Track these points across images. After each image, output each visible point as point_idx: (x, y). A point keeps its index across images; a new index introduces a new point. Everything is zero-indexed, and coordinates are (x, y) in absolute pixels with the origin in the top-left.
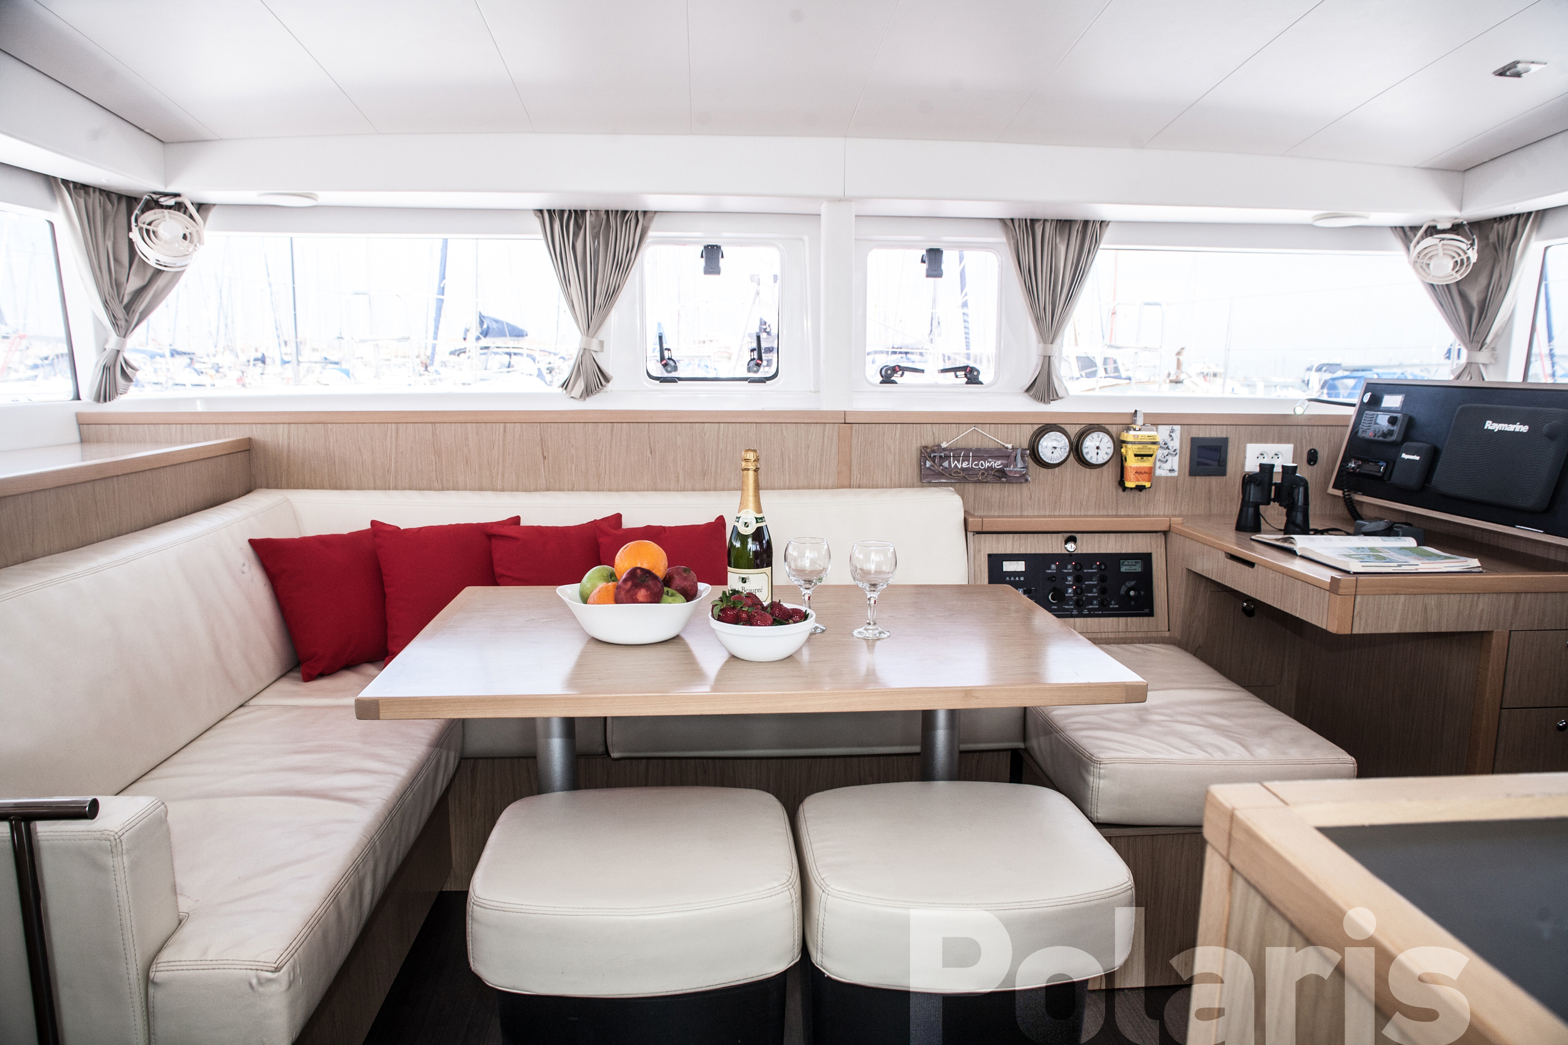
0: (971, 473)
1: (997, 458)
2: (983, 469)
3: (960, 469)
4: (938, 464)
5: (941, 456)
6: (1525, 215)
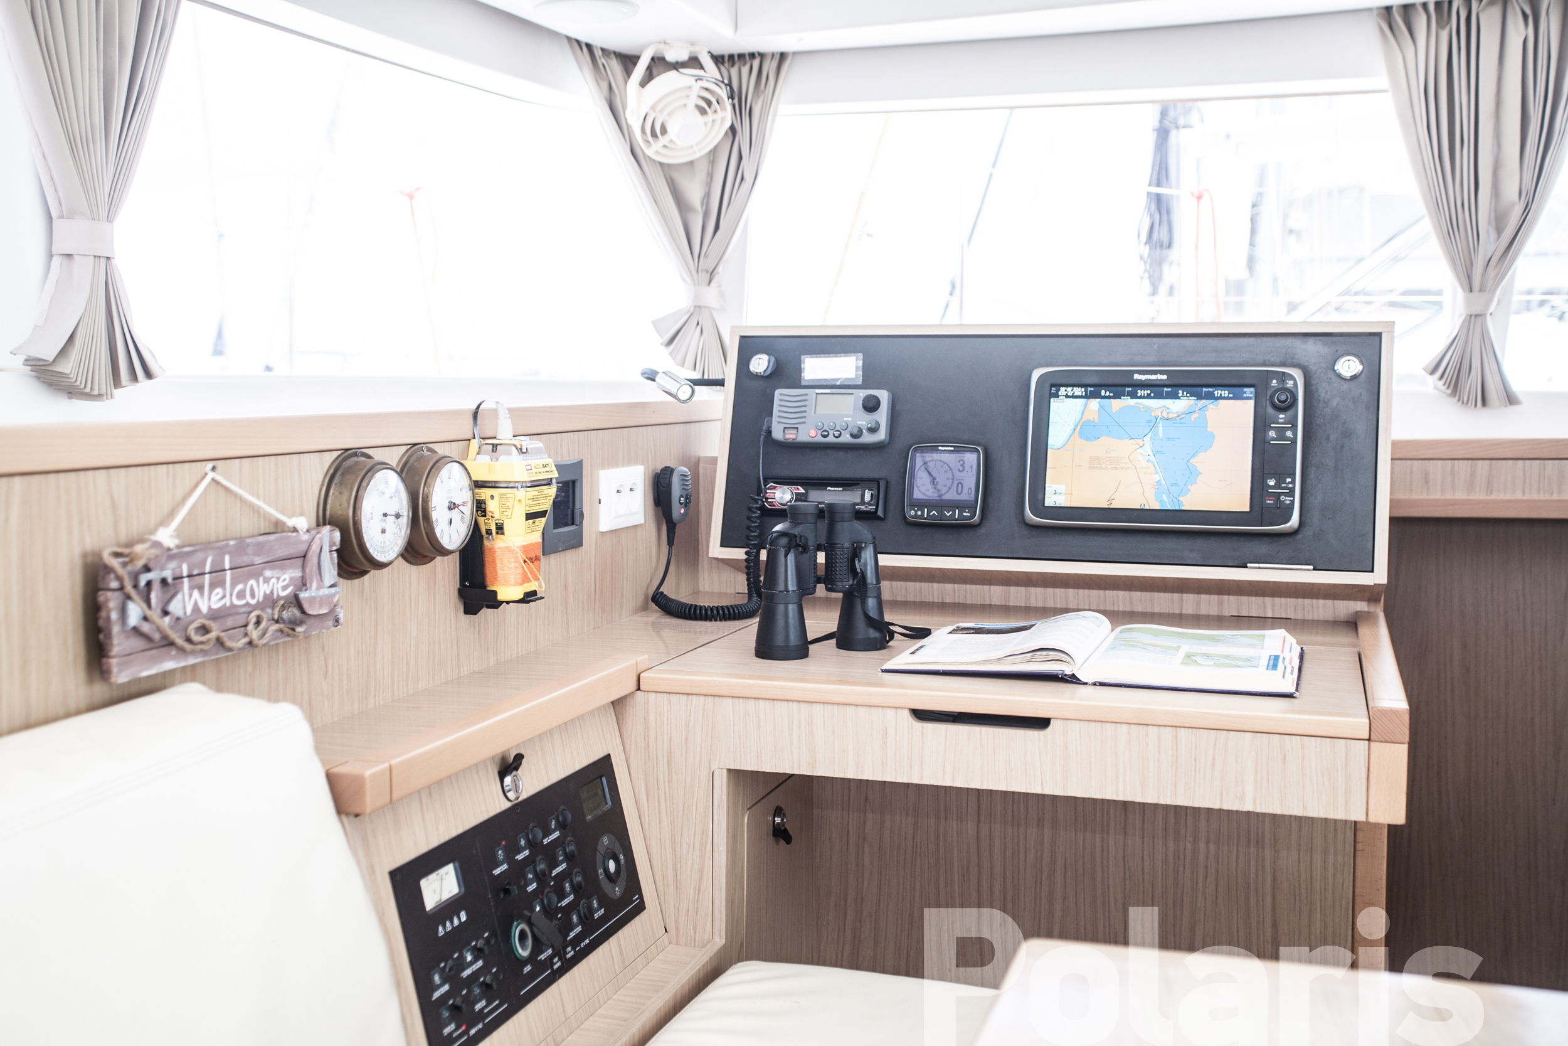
0: (230, 623)
1: (280, 562)
2: (255, 608)
3: (208, 617)
4: (159, 610)
5: (164, 581)
6: (777, 57)
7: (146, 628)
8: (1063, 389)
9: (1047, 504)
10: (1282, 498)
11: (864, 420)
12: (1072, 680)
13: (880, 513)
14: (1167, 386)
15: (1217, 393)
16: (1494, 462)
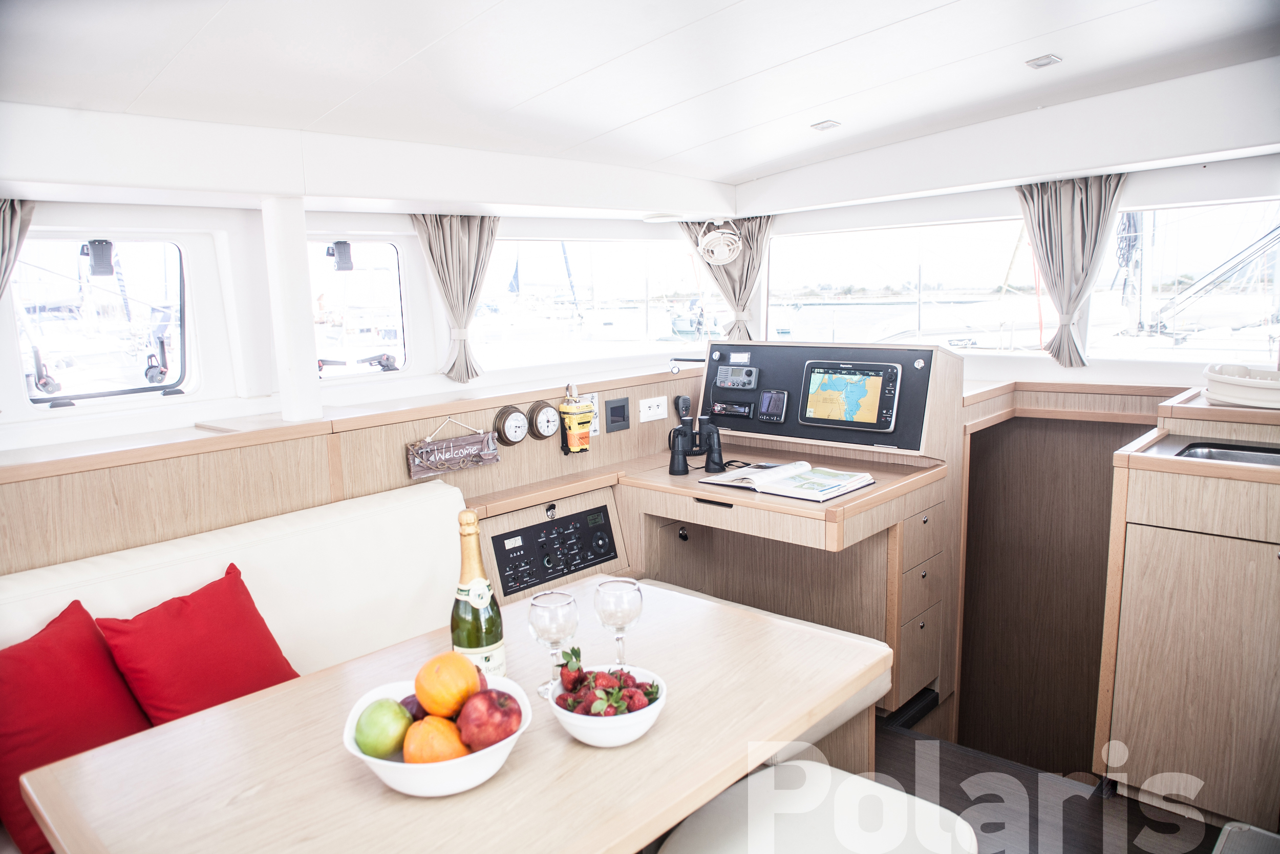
0: (453, 462)
1: (473, 444)
2: (463, 457)
3: (444, 461)
4: (426, 460)
5: (427, 451)
6: (766, 217)
7: (421, 464)
8: (816, 369)
9: (807, 416)
10: (888, 418)
11: (745, 379)
12: (754, 490)
13: (751, 416)
14: (853, 370)
15: (870, 373)
16: (1066, 394)
